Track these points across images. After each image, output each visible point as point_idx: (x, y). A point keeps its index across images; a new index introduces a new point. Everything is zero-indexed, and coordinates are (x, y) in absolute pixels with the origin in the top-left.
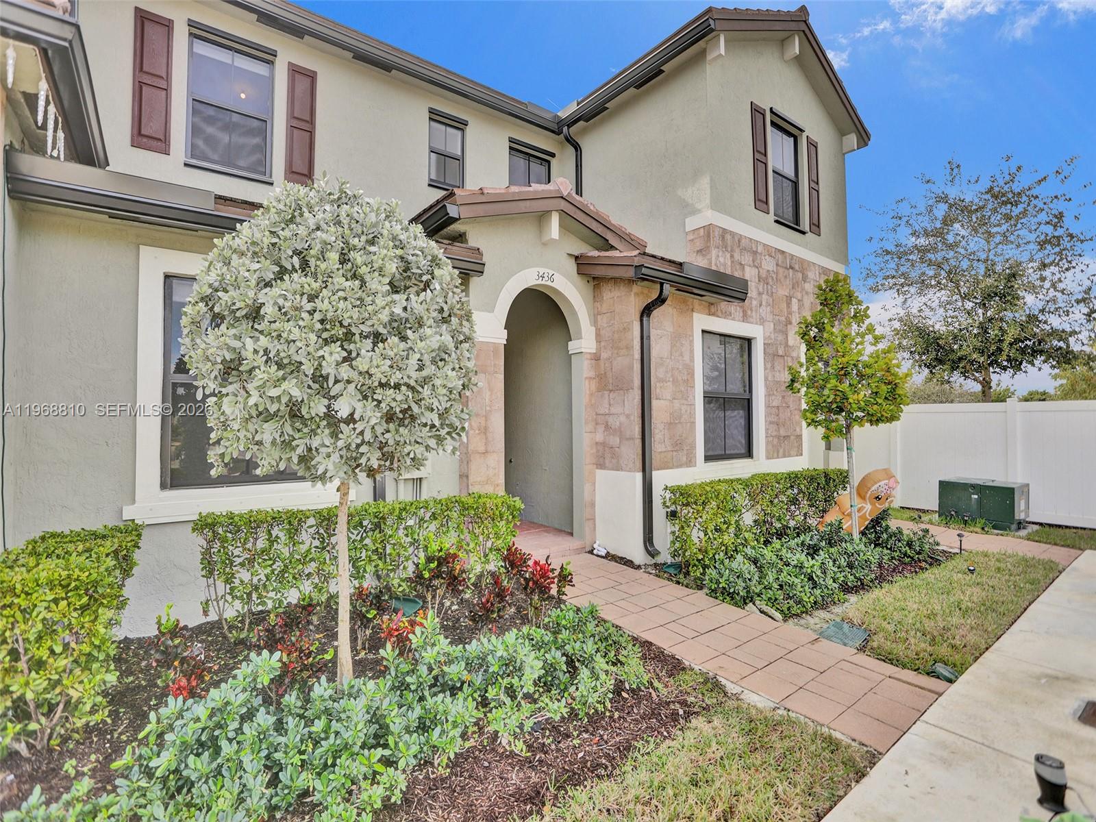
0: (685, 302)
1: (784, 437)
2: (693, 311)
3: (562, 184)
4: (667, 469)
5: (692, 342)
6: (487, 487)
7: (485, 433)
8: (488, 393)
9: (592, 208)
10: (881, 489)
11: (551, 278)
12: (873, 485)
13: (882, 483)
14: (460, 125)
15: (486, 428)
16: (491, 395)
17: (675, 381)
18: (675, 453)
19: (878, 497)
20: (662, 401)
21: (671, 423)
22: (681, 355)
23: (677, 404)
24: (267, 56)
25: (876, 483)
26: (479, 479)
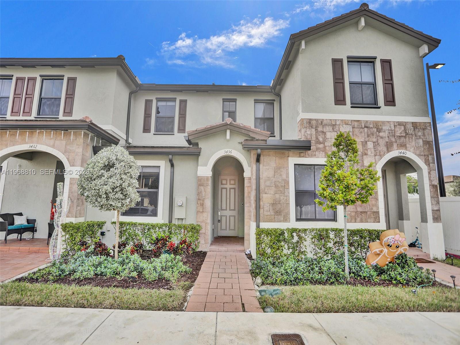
0: (283, 153)
1: (361, 212)
2: (288, 157)
3: (228, 120)
4: (271, 222)
5: (287, 170)
6: (203, 223)
7: (203, 206)
8: (204, 193)
9: (242, 125)
10: (389, 241)
11: (231, 152)
12: (384, 238)
13: (390, 237)
14: (235, 100)
15: (203, 204)
16: (205, 193)
17: (276, 186)
18: (276, 216)
19: (389, 245)
20: (269, 195)
21: (274, 204)
22: (281, 175)
23: (277, 196)
24: (174, 100)
25: (386, 237)
26: (200, 220)
